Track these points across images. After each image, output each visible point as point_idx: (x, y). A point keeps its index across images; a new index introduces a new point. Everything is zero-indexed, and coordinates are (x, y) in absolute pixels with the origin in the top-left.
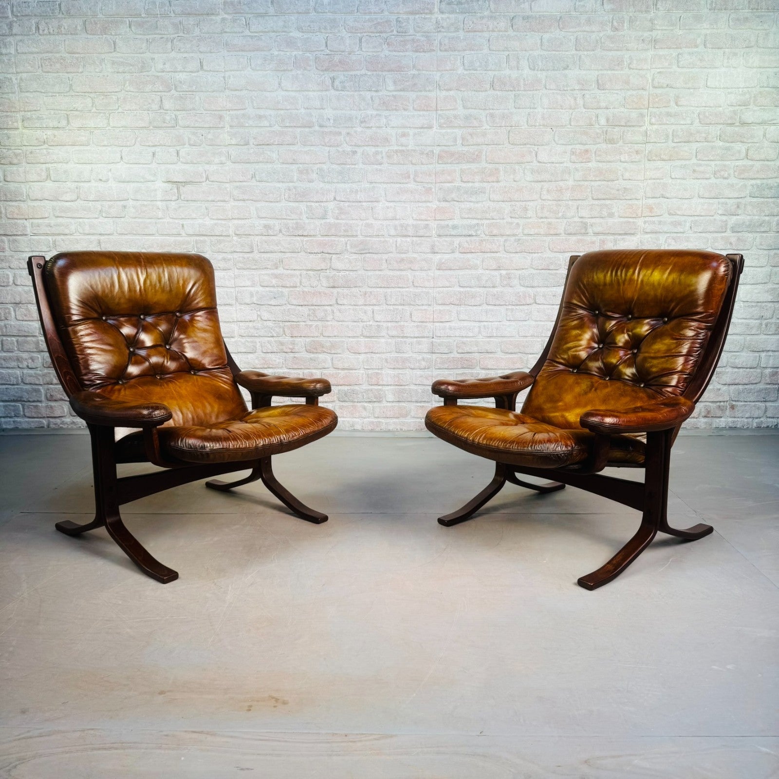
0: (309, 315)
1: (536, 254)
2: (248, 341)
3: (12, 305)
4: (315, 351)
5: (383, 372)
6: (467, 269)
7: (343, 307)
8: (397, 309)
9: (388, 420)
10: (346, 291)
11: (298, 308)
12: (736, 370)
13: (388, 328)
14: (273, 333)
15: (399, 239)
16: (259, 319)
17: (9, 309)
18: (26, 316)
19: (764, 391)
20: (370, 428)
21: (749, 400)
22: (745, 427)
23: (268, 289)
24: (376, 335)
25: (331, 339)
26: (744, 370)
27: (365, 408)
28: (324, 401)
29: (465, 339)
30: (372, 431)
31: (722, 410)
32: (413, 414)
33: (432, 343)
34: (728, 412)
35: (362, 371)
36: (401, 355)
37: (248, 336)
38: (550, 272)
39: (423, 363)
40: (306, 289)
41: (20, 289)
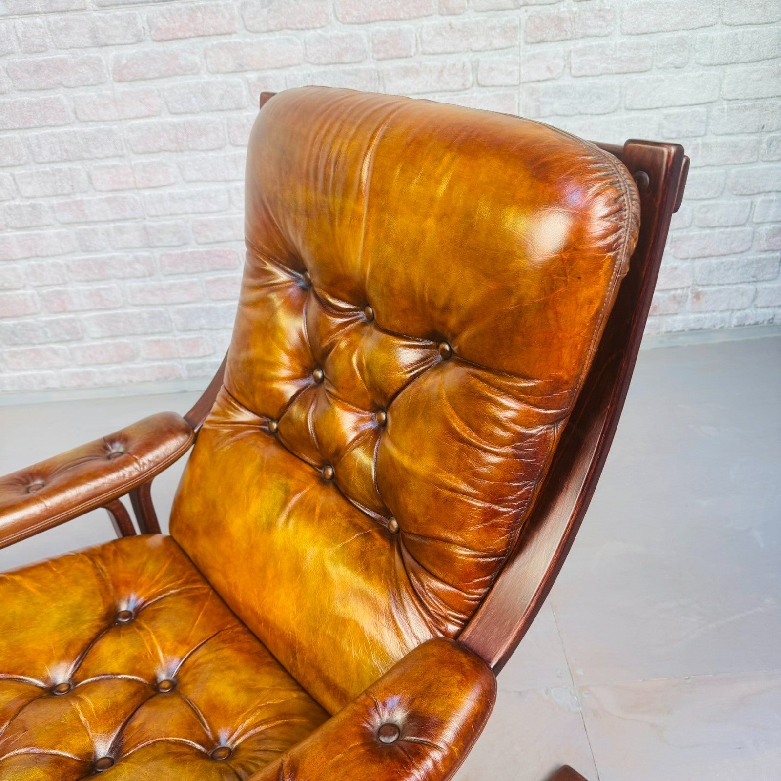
1: (312, 32)
5: (70, 289)
6: (177, 74)
8: (60, 171)
9: (104, 369)
12: (708, 231)
13: (52, 207)
15: (19, 21)
19: (755, 265)
20: (75, 384)
21: (727, 281)
22: (717, 327)
24: (35, 223)
26: (722, 230)
27: (55, 352)
29: (205, 218)
30: (80, 388)
31: (679, 303)
32: (143, 354)
33: (145, 228)
34: (688, 306)
35: (29, 291)
36: (93, 256)
38: (348, 68)
39: (137, 266)
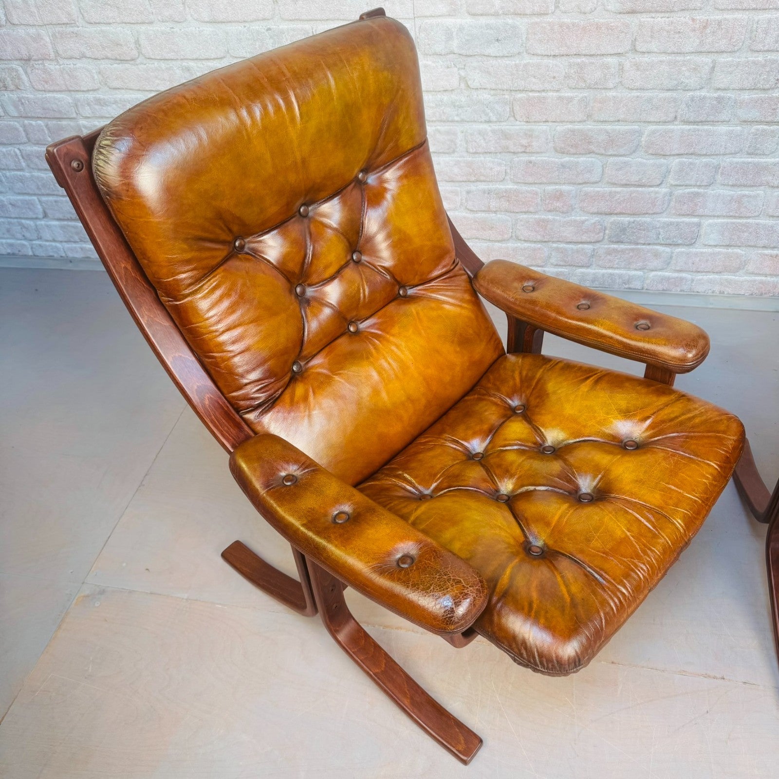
0: (567, 77)
2: (439, 132)
3: (18, 62)
4: (572, 150)
5: (709, 191)
7: (646, 59)
9: (699, 276)
10: (660, 20)
11: (546, 61)
14: (491, 114)
16: (463, 85)
17: (17, 71)
18: (46, 82)
20: (660, 287)
23: (483, 20)
24: (711, 118)
25: (609, 127)
28: (580, 240)
30: (663, 293)
32: (750, 267)
36: (756, 160)
37: (441, 121)
40: (567, 20)
41: (21, 31)
